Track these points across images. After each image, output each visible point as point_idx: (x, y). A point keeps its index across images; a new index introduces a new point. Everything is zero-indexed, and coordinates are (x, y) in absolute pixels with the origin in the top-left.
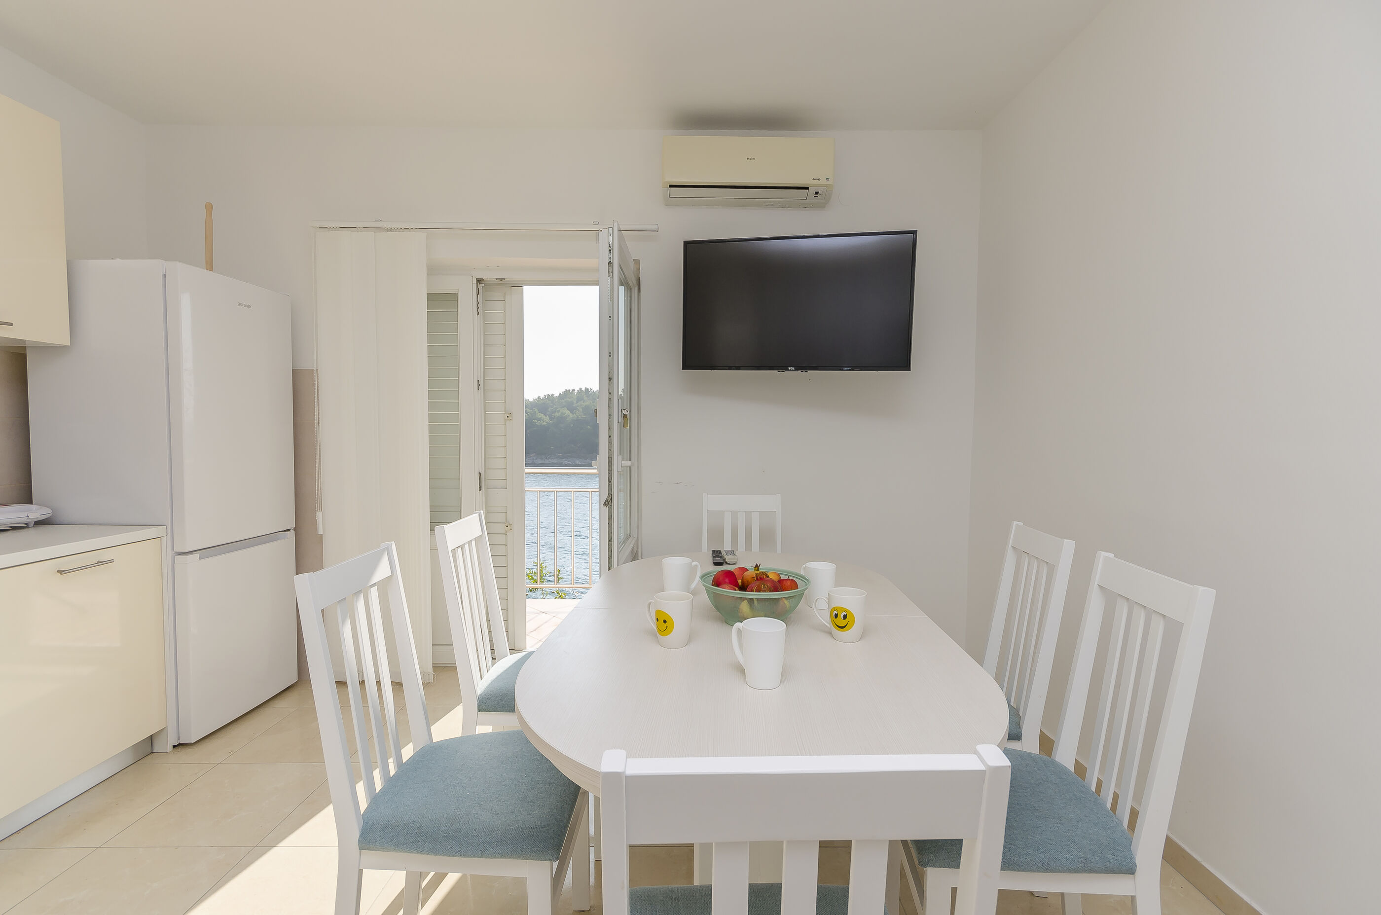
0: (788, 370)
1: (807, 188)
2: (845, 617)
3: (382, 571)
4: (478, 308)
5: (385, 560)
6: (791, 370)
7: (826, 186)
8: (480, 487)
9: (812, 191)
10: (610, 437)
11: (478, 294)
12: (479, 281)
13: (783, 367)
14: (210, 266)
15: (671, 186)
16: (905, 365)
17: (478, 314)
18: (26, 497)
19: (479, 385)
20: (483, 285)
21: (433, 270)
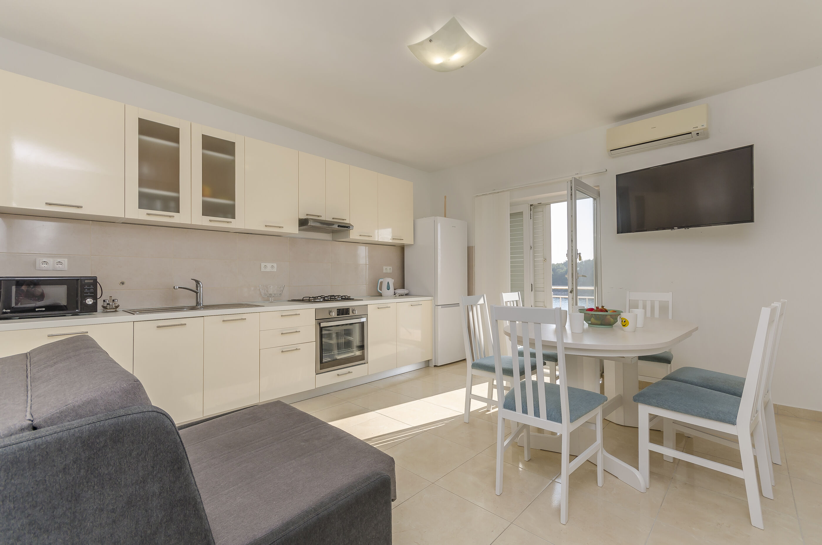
0: (674, 229)
1: (691, 133)
2: (625, 321)
3: (481, 301)
4: (531, 216)
5: (482, 299)
6: (675, 229)
7: (703, 129)
8: (532, 290)
9: (694, 134)
10: (572, 264)
11: (531, 210)
12: (531, 205)
13: (672, 228)
14: (445, 216)
15: (611, 151)
16: (751, 220)
17: (531, 218)
18: (403, 287)
19: (531, 248)
20: (533, 206)
21: (512, 205)
